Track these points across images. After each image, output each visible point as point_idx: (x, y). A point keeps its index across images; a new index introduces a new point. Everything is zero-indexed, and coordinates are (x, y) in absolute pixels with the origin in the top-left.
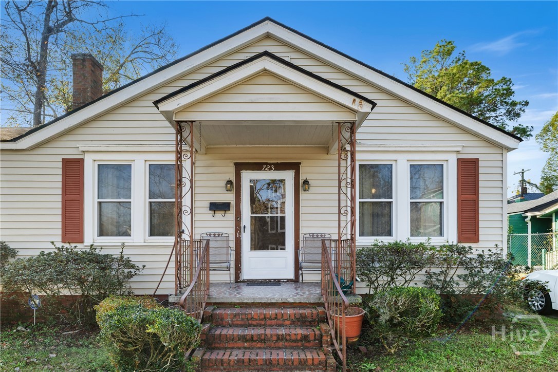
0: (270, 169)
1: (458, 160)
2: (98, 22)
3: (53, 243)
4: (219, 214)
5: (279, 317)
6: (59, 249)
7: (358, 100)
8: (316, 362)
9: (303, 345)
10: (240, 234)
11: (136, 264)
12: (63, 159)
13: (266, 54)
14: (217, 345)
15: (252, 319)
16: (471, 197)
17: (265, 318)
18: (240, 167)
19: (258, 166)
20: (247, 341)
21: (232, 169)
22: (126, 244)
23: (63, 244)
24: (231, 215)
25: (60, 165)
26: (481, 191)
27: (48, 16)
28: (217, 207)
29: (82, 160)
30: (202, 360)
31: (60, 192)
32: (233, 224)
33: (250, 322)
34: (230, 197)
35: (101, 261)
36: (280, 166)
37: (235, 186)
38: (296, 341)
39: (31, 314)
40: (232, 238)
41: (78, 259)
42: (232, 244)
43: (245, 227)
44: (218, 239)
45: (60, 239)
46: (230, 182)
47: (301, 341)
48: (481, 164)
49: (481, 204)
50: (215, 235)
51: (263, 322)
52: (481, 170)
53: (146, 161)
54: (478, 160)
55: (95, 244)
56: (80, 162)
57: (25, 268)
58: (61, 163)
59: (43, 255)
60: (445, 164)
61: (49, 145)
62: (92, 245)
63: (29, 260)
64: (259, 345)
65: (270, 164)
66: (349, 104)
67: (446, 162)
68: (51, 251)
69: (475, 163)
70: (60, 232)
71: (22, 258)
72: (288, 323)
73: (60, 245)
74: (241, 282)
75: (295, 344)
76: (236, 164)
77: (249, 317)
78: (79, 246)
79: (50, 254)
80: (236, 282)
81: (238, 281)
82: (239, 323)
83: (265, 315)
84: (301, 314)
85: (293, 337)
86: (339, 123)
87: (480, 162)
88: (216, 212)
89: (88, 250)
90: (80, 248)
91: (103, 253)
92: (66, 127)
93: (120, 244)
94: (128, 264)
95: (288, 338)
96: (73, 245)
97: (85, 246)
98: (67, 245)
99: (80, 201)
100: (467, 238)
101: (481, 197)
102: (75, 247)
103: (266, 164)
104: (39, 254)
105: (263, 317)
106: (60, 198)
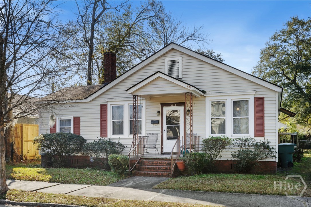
0: (174, 106)
1: (255, 98)
2: (118, 6)
3: (97, 137)
4: (155, 125)
5: (162, 163)
6: (99, 140)
7: (188, 86)
8: (166, 175)
9: (166, 171)
10: (163, 133)
11: (124, 146)
12: (101, 105)
13: (159, 72)
14: (141, 170)
15: (154, 163)
16: (260, 115)
17: (158, 163)
18: (163, 105)
19: (169, 105)
20: (150, 169)
21: (160, 106)
22: (120, 138)
23: (101, 138)
24: (159, 126)
25: (100, 107)
26: (265, 112)
27: (94, 13)
28: (154, 122)
29: (107, 104)
30: (135, 172)
31: (99, 117)
32: (160, 129)
33: (153, 164)
34: (159, 118)
35: (112, 144)
36: (178, 104)
37: (161, 113)
38: (164, 169)
39: (91, 165)
40: (160, 135)
41: (105, 143)
42: (160, 138)
43: (164, 130)
44: (154, 135)
45: (99, 136)
46: (159, 112)
47: (165, 169)
48: (265, 99)
49: (265, 118)
50: (152, 134)
51: (157, 164)
52: (265, 102)
53: (128, 104)
54: (264, 97)
55: (111, 138)
56: (106, 105)
57: (90, 145)
58: (100, 106)
59: (95, 142)
60: (249, 100)
61: (96, 99)
62: (110, 138)
63: (91, 143)
64: (153, 170)
65: (174, 104)
66: (186, 87)
67: (249, 99)
68: (97, 140)
69: (262, 99)
70: (99, 133)
71: (88, 143)
72: (165, 165)
73: (100, 138)
74: (163, 153)
75: (164, 171)
76: (161, 104)
77: (153, 162)
78: (106, 138)
79: (97, 141)
80: (161, 153)
81: (162, 153)
82: (150, 164)
83: (158, 162)
84: (169, 162)
85: (163, 168)
86: (185, 93)
87: (265, 98)
88: (154, 124)
89: (109, 140)
90: (106, 139)
91: (113, 141)
92: (102, 93)
93: (118, 138)
94: (121, 145)
95: (162, 168)
96: (104, 138)
97: (108, 139)
98: (102, 138)
99: (106, 121)
100: (259, 134)
101: (265, 115)
102: (105, 139)
103: (173, 103)
104: (93, 141)
105: (157, 162)
106: (99, 120)
